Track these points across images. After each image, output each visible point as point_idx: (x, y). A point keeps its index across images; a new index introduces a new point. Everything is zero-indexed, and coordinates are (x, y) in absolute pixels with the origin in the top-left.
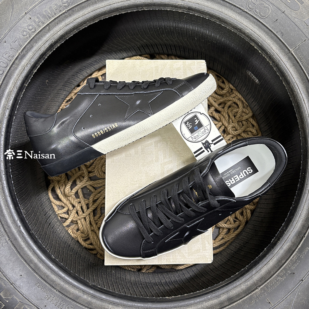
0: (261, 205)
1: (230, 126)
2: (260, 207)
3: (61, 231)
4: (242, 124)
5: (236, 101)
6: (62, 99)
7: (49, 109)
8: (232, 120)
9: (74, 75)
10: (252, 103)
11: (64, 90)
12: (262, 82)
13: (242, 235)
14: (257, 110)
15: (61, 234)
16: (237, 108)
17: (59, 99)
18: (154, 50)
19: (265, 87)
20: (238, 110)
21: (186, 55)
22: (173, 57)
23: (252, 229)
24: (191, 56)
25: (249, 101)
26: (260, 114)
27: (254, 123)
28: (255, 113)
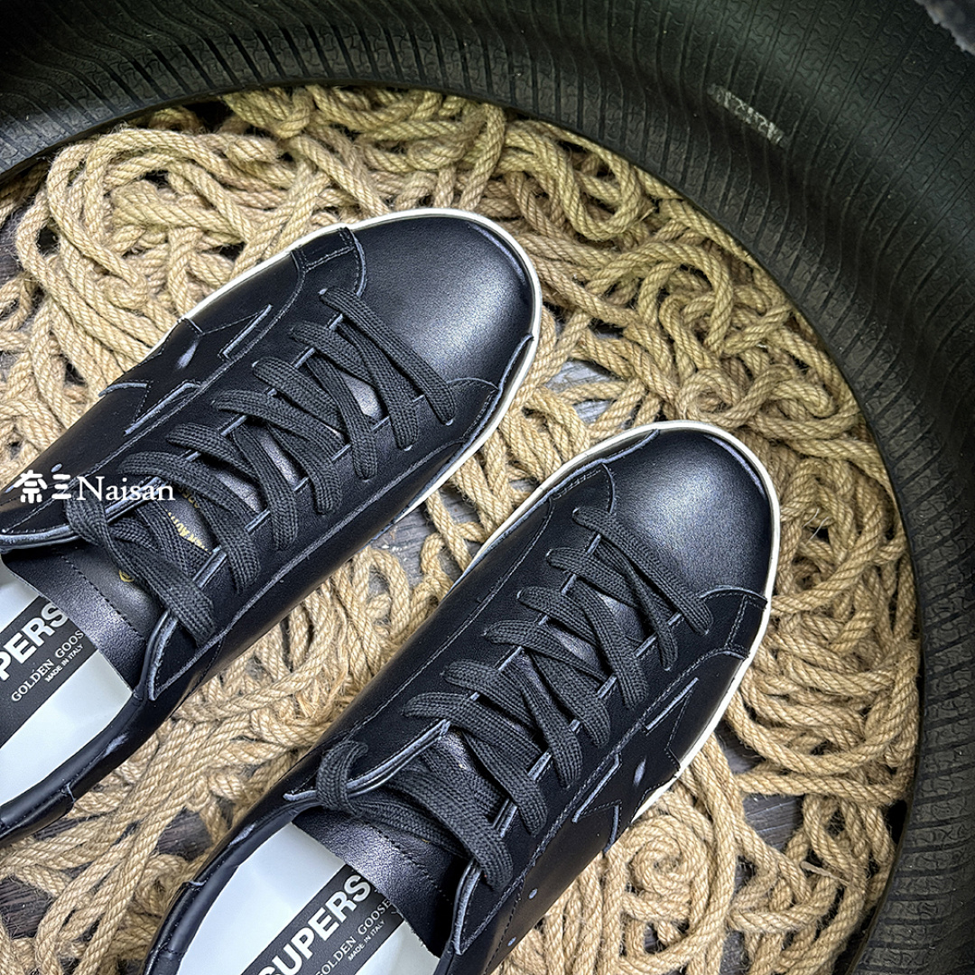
0: (936, 781)
1: (690, 391)
2: (933, 794)
4: (742, 370)
5: (688, 256)
8: (691, 360)
10: (776, 252)
12: (797, 132)
13: (872, 963)
14: (810, 285)
16: (704, 292)
18: (203, 74)
19: (817, 154)
20: (711, 300)
21: (379, 64)
22: (317, 93)
23: (914, 923)
24: (410, 67)
25: (762, 247)
26: (830, 305)
27: (804, 350)
28: (806, 301)
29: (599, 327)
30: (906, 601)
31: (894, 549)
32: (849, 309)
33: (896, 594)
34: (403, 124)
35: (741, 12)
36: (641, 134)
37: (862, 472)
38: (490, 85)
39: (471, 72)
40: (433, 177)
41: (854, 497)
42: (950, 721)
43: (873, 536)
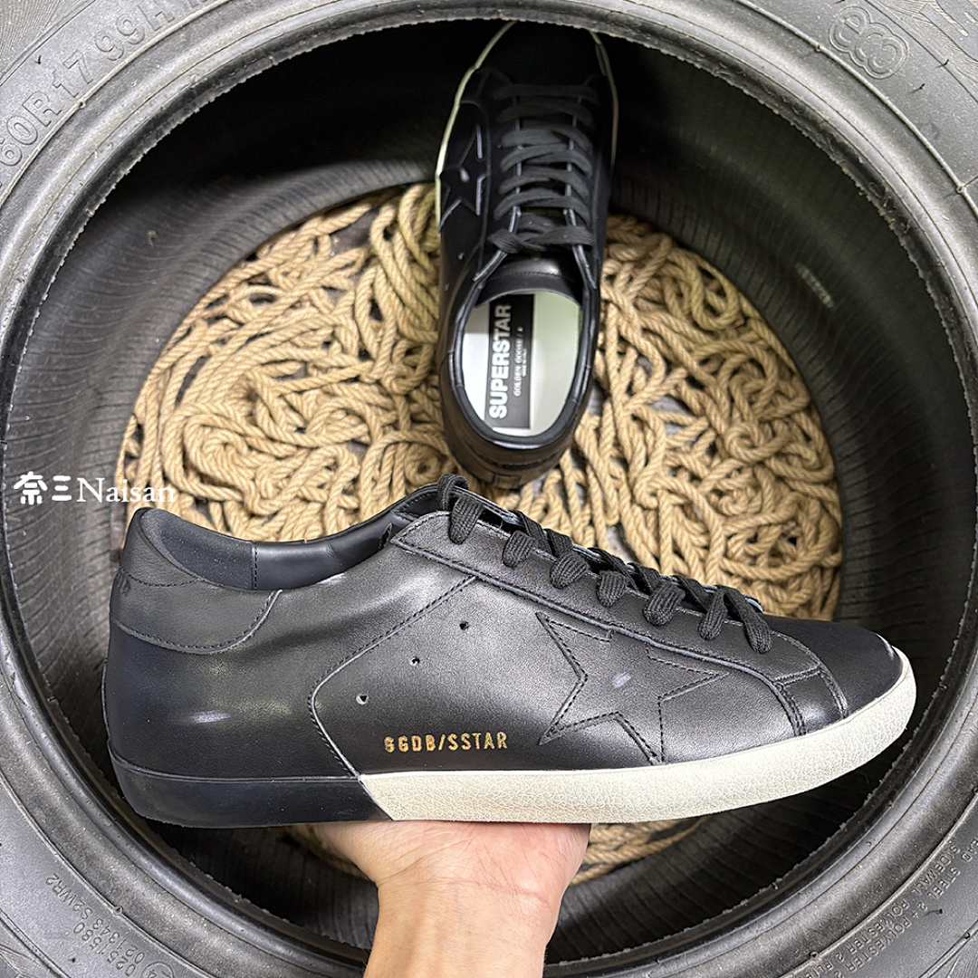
1: (735, 431)
4: (771, 431)
5: (757, 354)
7: (147, 319)
8: (742, 415)
9: (245, 220)
10: (808, 364)
11: (205, 265)
12: (842, 306)
16: (760, 378)
19: (851, 321)
25: (801, 357)
26: (832, 402)
27: (811, 428)
28: (819, 396)
29: (693, 381)
32: (843, 408)
33: (829, 592)
35: (826, 227)
36: (749, 275)
37: (827, 511)
40: (621, 264)
41: (818, 522)
43: (823, 546)
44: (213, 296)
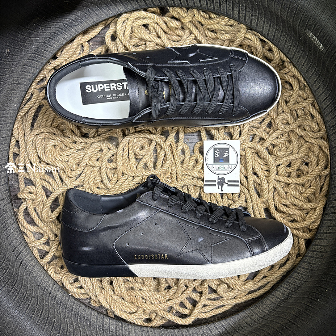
0: (322, 235)
1: (280, 117)
2: (320, 238)
3: (38, 273)
4: (296, 114)
5: (289, 79)
6: (30, 80)
7: (10, 95)
8: (282, 109)
9: (46, 42)
10: (314, 83)
11: (31, 66)
12: (328, 48)
13: (293, 276)
14: (321, 94)
15: (37, 277)
16: (290, 90)
17: (25, 80)
19: (332, 56)
20: (292, 93)
21: (215, 7)
22: (195, 11)
23: (307, 269)
24: (224, 10)
25: (310, 81)
26: (325, 101)
27: (315, 112)
28: (319, 98)
30: (325, 187)
31: (326, 172)
32: (331, 103)
33: (323, 184)
34: (217, 25)
35: (321, 10)
36: (284, 42)
37: (322, 149)
38: (245, 19)
39: (241, 14)
40: (223, 42)
41: (318, 156)
42: (330, 220)
43: (321, 167)
44: (39, 78)
